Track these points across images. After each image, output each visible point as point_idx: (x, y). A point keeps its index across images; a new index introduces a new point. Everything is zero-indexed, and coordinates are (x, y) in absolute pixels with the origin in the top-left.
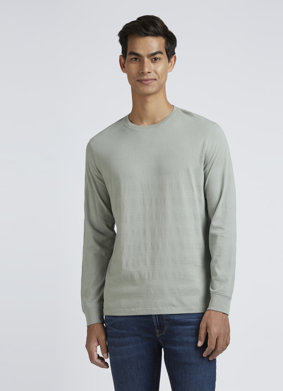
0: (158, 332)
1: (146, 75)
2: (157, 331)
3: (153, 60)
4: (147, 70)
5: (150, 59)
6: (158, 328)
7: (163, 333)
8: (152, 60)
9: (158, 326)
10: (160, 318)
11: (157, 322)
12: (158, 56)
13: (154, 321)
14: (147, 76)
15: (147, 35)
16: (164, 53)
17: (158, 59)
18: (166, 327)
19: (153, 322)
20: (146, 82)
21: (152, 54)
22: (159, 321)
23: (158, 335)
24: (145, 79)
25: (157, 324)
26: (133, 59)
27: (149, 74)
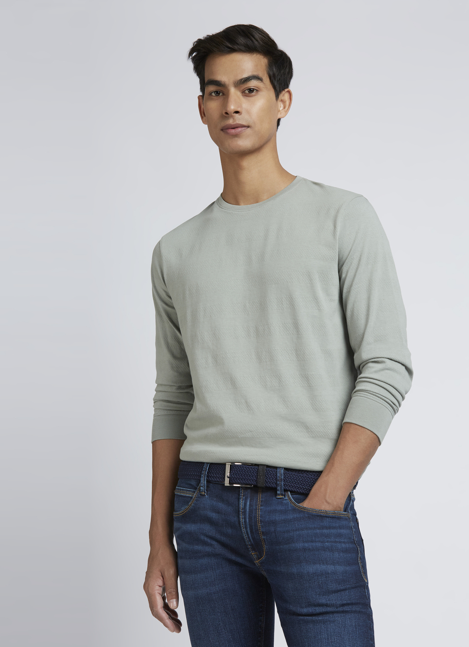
0: (255, 557)
1: (232, 116)
2: (253, 554)
3: (247, 92)
4: (232, 107)
5: (240, 91)
6: (253, 549)
7: (263, 558)
8: (243, 92)
9: (251, 545)
10: (254, 531)
11: (249, 537)
12: (253, 84)
13: (245, 536)
14: (233, 119)
15: (232, 50)
16: (266, 80)
17: (255, 91)
18: (265, 547)
19: (243, 538)
20: (233, 131)
21: (242, 79)
22: (251, 536)
23: (257, 562)
24: (231, 125)
25: (250, 540)
26: (213, 94)
27: (237, 115)
